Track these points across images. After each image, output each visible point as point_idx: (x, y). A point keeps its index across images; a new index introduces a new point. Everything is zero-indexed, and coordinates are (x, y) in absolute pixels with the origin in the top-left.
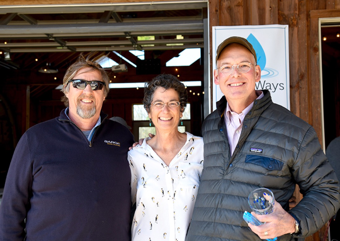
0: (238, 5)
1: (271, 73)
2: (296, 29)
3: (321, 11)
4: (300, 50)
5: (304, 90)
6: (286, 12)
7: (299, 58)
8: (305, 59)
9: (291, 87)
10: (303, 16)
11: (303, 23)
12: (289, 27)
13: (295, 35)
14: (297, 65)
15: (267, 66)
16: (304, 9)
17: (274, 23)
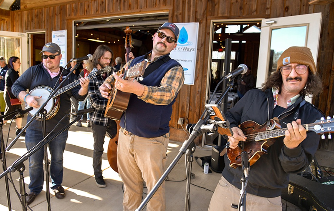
0: (180, 14)
1: (190, 44)
2: (202, 24)
3: (212, 17)
4: (202, 34)
5: (202, 51)
6: (199, 17)
7: (202, 37)
8: (204, 38)
9: (198, 49)
10: (205, 19)
11: (204, 22)
12: (199, 23)
13: (201, 27)
14: (201, 40)
15: (188, 41)
16: (205, 16)
17: (193, 22)
